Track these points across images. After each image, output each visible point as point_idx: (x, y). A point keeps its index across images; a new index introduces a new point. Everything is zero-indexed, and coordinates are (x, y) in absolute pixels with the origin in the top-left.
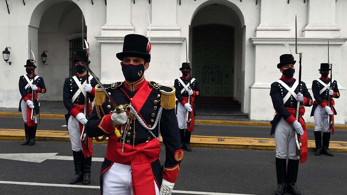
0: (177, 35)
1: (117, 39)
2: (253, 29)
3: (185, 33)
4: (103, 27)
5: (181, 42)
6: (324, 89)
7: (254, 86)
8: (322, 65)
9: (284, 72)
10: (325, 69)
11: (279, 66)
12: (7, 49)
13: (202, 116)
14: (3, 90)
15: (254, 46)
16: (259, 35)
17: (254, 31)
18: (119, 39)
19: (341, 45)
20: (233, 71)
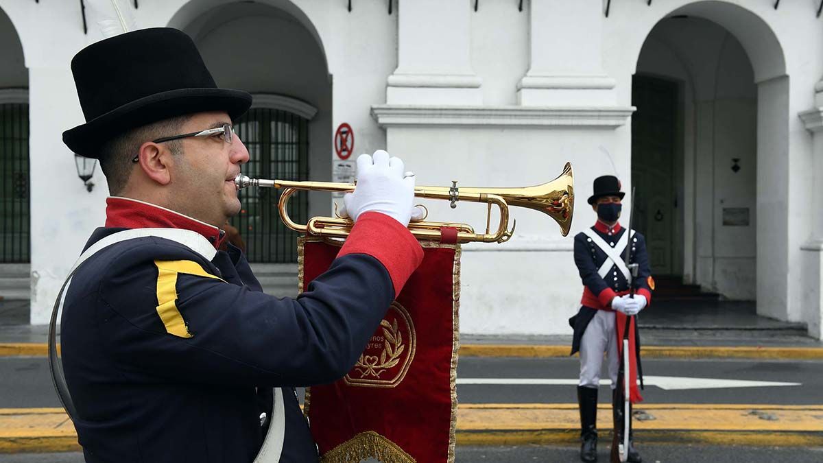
1: (439, 112)
4: (392, 79)
13: (676, 331)
15: (811, 135)
18: (444, 112)
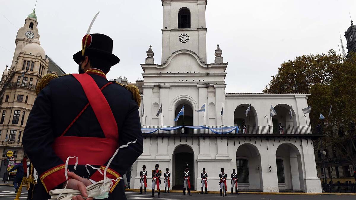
2: (197, 155)
3: (171, 157)
5: (169, 161)
7: (198, 178)
16: (199, 158)
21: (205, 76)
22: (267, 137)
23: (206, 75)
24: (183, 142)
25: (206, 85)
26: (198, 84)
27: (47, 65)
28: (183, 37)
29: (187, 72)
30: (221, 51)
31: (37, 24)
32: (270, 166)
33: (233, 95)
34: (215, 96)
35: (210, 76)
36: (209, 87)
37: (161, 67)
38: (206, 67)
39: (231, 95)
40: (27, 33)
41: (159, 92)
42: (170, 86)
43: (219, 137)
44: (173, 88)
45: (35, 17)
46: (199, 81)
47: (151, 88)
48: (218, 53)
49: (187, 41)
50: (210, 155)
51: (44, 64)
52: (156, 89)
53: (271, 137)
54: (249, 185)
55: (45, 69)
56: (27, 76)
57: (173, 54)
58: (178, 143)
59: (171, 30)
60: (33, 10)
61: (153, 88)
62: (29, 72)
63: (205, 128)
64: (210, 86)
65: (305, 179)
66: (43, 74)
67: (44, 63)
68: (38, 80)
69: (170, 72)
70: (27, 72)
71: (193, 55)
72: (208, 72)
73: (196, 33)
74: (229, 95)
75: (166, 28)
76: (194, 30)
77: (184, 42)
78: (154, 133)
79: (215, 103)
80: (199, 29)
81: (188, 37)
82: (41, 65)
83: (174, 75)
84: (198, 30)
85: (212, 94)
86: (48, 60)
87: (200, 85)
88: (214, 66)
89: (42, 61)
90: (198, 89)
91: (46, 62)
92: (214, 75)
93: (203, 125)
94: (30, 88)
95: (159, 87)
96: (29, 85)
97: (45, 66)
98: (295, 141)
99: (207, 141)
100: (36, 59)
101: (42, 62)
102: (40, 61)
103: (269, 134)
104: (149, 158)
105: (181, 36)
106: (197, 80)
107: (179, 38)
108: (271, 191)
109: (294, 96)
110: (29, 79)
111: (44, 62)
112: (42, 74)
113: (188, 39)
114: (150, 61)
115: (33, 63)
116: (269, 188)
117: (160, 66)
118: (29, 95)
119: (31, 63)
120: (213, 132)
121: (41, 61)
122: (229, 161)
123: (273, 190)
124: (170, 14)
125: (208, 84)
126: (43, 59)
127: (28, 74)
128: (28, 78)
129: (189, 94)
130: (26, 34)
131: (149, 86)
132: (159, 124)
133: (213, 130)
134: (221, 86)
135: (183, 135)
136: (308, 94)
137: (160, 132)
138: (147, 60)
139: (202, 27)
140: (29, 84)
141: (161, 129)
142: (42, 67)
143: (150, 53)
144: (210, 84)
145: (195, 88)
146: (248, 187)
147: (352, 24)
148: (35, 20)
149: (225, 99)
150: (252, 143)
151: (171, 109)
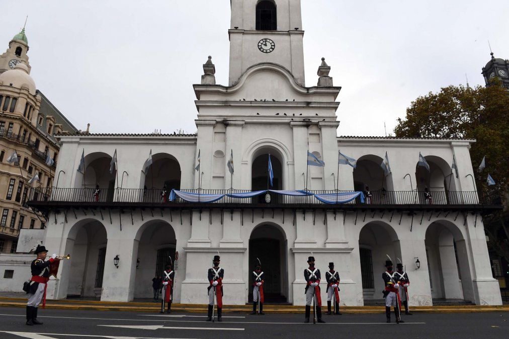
0: (241, 246)
2: (293, 242)
3: (247, 245)
4: (189, 241)
5: (244, 251)
6: (332, 277)
7: (295, 282)
8: (330, 264)
9: (310, 265)
10: (331, 265)
11: (308, 262)
12: (117, 256)
14: (110, 288)
15: (293, 254)
16: (297, 246)
17: (293, 243)
19: (349, 253)
20: (280, 274)
21: (303, 107)
22: (409, 211)
23: (305, 105)
24: (268, 219)
25: (306, 122)
26: (292, 119)
27: (38, 104)
28: (264, 43)
29: (273, 100)
30: (329, 68)
31: (28, 50)
32: (418, 260)
33: (351, 139)
34: (320, 141)
35: (312, 107)
36: (311, 126)
37: (228, 91)
38: (305, 91)
39: (348, 139)
40: (11, 62)
41: (225, 133)
42: (244, 122)
43: (330, 209)
44: (249, 126)
45: (24, 38)
46: (294, 115)
47: (210, 125)
48: (324, 70)
49: (271, 50)
50: (316, 241)
51: (32, 103)
52: (220, 128)
53: (417, 210)
54: (374, 291)
55: (34, 110)
56: (4, 120)
57: (248, 69)
58: (259, 221)
59: (245, 32)
60: (22, 28)
61: (214, 126)
62: (7, 113)
63: (306, 193)
64: (312, 124)
65: (475, 282)
66: (30, 118)
67: (33, 100)
68: (21, 127)
69: (244, 100)
70: (3, 112)
71: (283, 72)
72: (309, 101)
73: (286, 38)
74: (345, 139)
75: (236, 28)
76: (282, 33)
77: (266, 52)
78: (216, 202)
79: (320, 153)
80: (291, 32)
81: (273, 44)
82: (27, 104)
83: (250, 105)
84: (289, 33)
85: (315, 138)
86: (39, 97)
87: (295, 121)
88: (319, 90)
89: (30, 96)
90: (292, 129)
91: (36, 100)
92: (319, 106)
93: (302, 188)
94: (9, 138)
95: (225, 123)
96: (7, 134)
97: (34, 104)
98: (456, 218)
99: (309, 218)
100: (19, 93)
101: (30, 99)
102: (26, 97)
103: (415, 205)
104: (208, 246)
105: (262, 42)
106: (290, 113)
107: (258, 46)
108: (420, 302)
109: (450, 143)
110: (7, 125)
111: (33, 98)
112: (28, 117)
113: (273, 47)
114: (208, 80)
115: (15, 99)
116: (416, 297)
117: (227, 88)
118: (6, 149)
119: (11, 99)
120: (320, 200)
121: (28, 97)
122: (348, 251)
123: (422, 301)
124: (242, 7)
125: (309, 120)
126: (31, 95)
127: (6, 117)
128: (4, 122)
129: (277, 137)
130: (9, 63)
131: (208, 122)
132: (225, 188)
133: (320, 197)
134: (331, 124)
135: (269, 206)
136: (472, 141)
137: (227, 200)
138: (205, 79)
139: (296, 29)
140: (7, 132)
141: (228, 195)
142: (29, 107)
143: (209, 69)
144: (313, 121)
145: (287, 127)
146: (372, 295)
147: (493, 57)
148: (25, 43)
149: (339, 146)
150: (385, 220)
151: (246, 162)
